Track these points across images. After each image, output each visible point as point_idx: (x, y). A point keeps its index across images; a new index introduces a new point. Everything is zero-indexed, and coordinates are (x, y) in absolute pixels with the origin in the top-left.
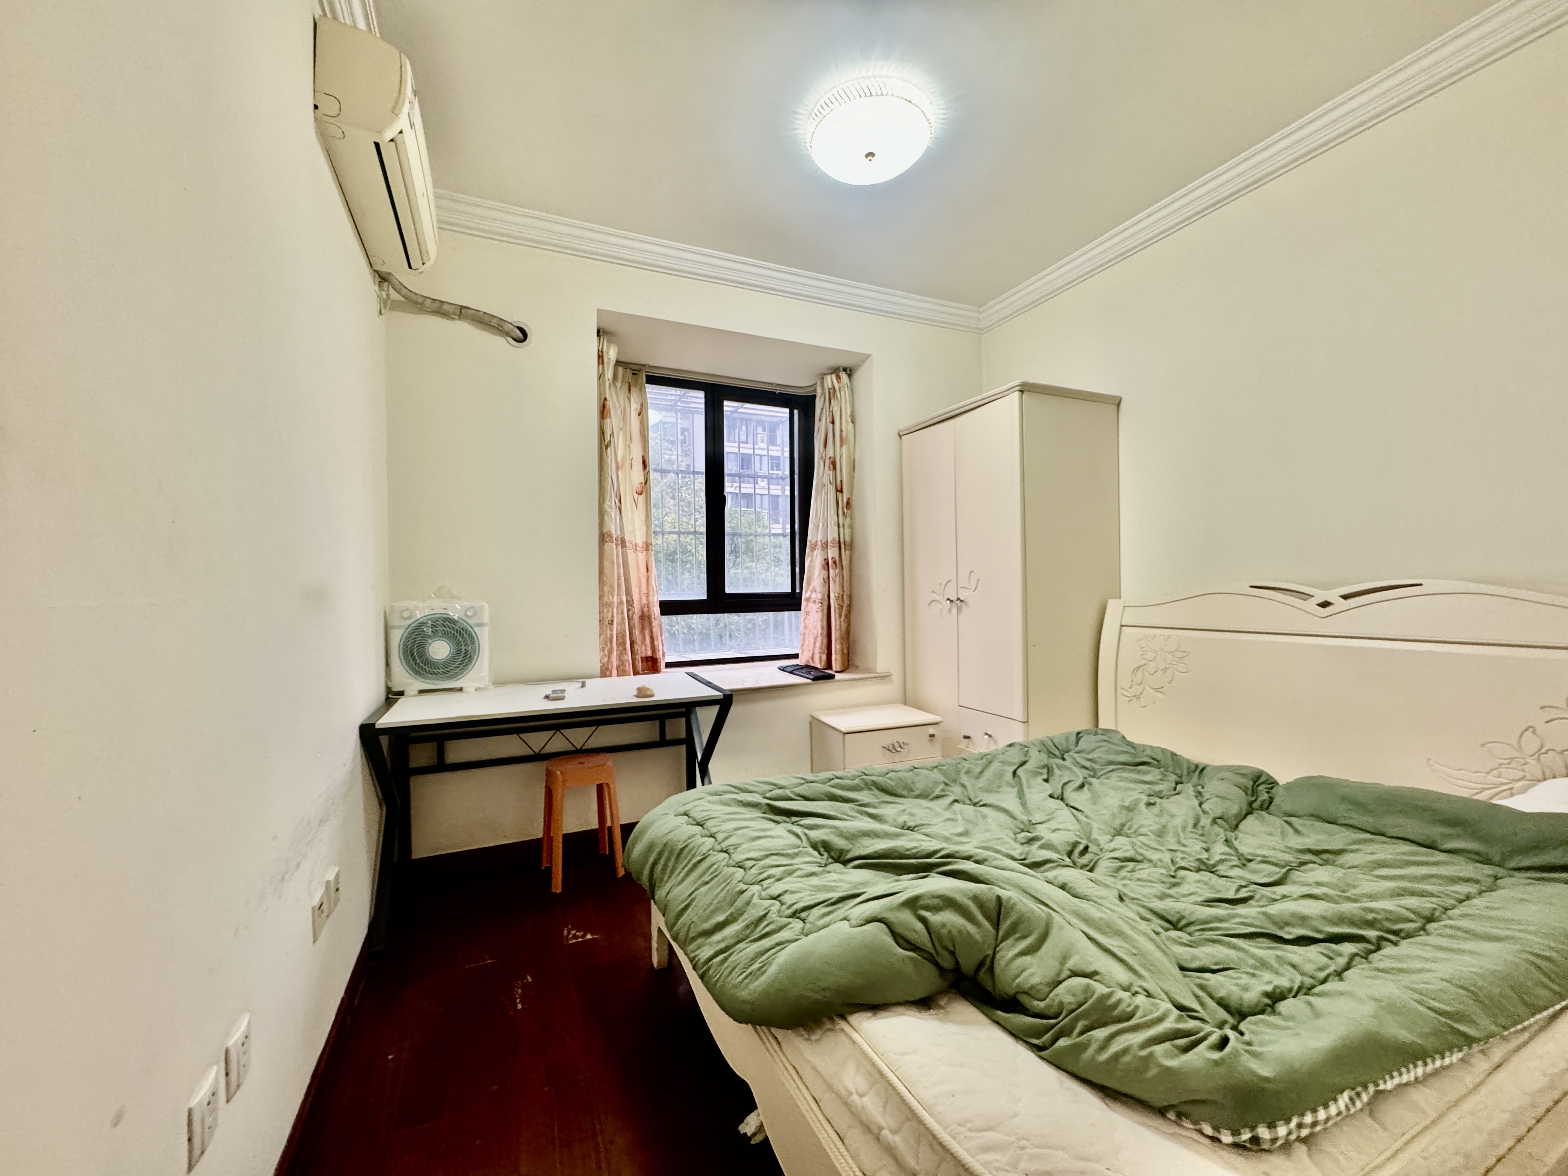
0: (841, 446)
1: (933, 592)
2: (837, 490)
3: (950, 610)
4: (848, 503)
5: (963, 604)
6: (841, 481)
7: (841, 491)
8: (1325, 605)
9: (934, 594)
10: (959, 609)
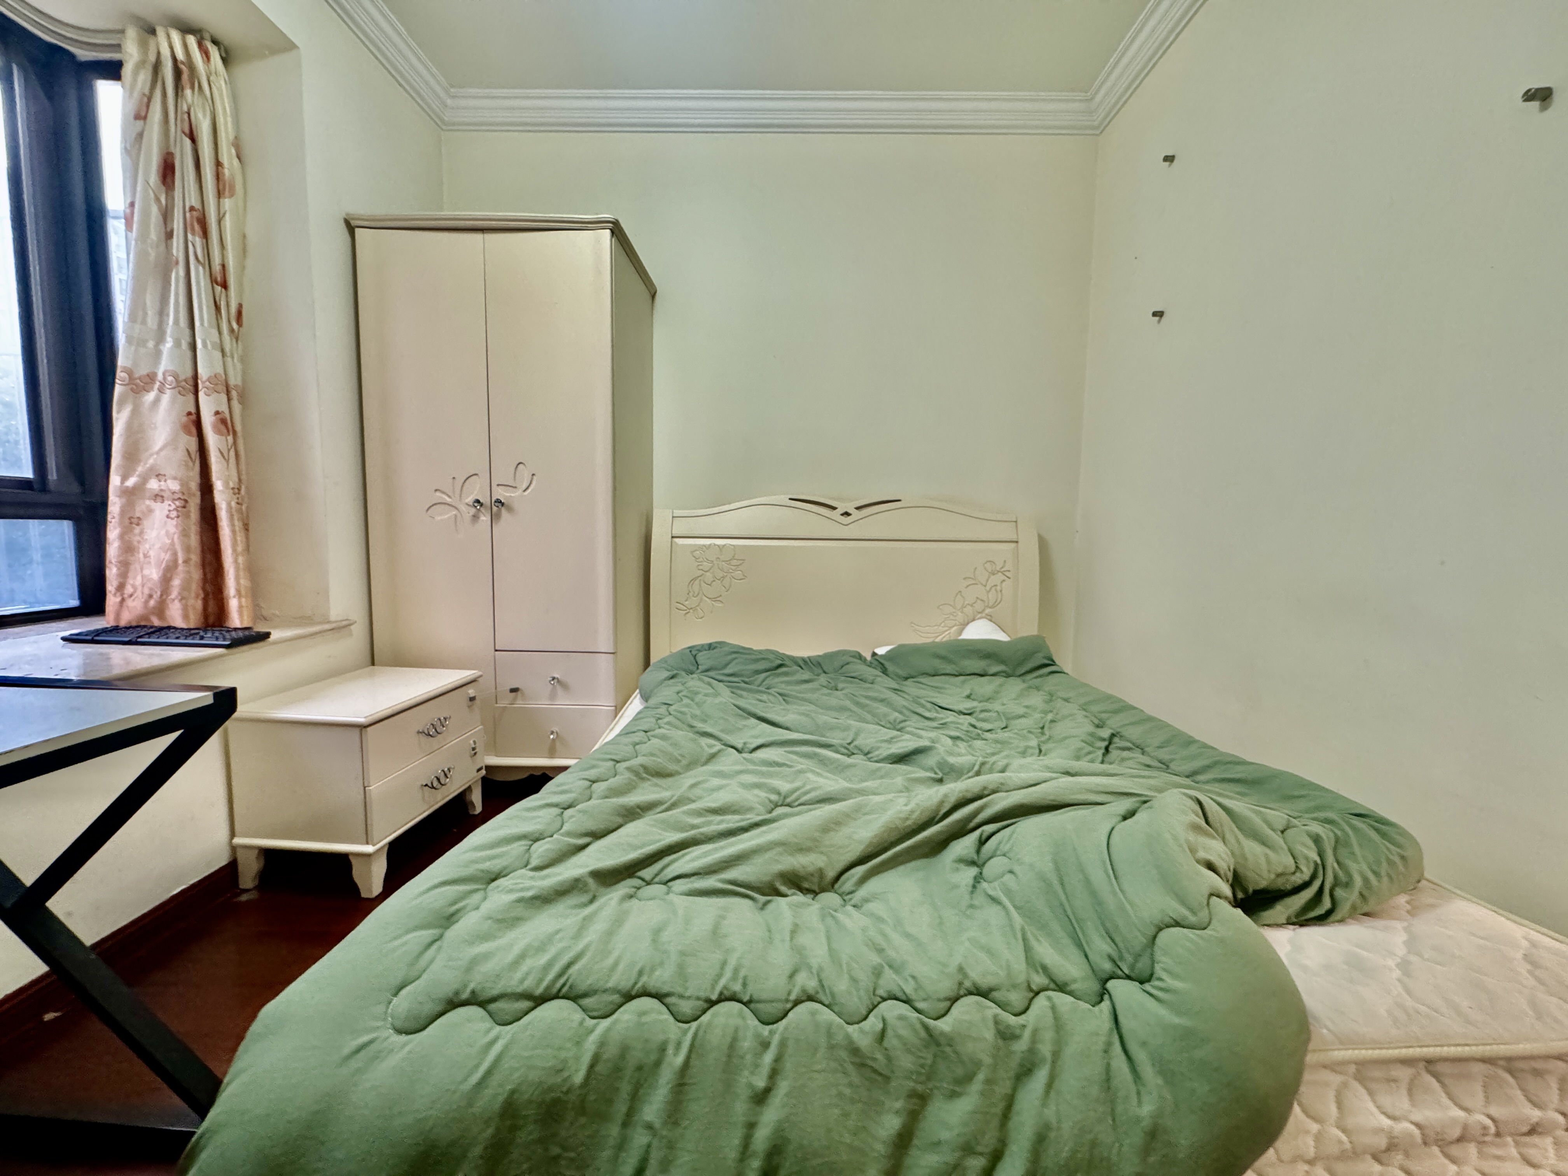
0: (219, 194)
1: (436, 490)
2: (213, 281)
3: (475, 517)
4: (239, 314)
5: (503, 510)
6: (223, 266)
7: (225, 286)
8: (847, 514)
9: (438, 494)
10: (495, 518)
